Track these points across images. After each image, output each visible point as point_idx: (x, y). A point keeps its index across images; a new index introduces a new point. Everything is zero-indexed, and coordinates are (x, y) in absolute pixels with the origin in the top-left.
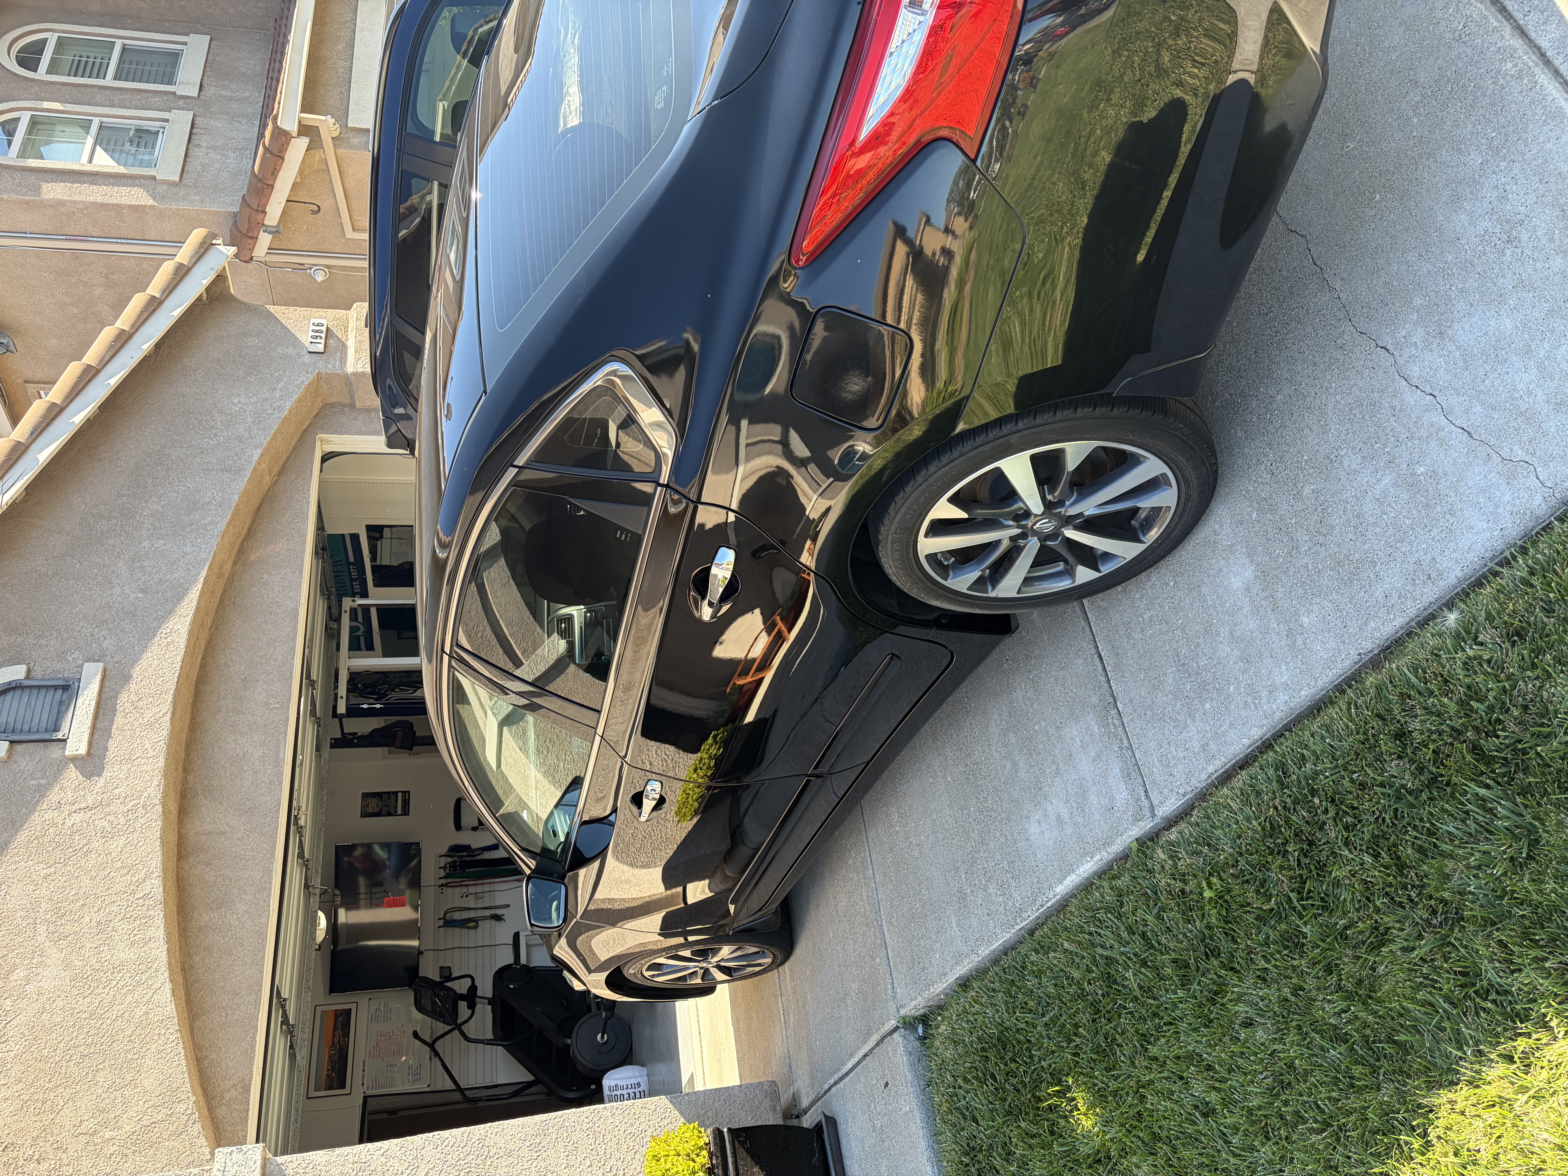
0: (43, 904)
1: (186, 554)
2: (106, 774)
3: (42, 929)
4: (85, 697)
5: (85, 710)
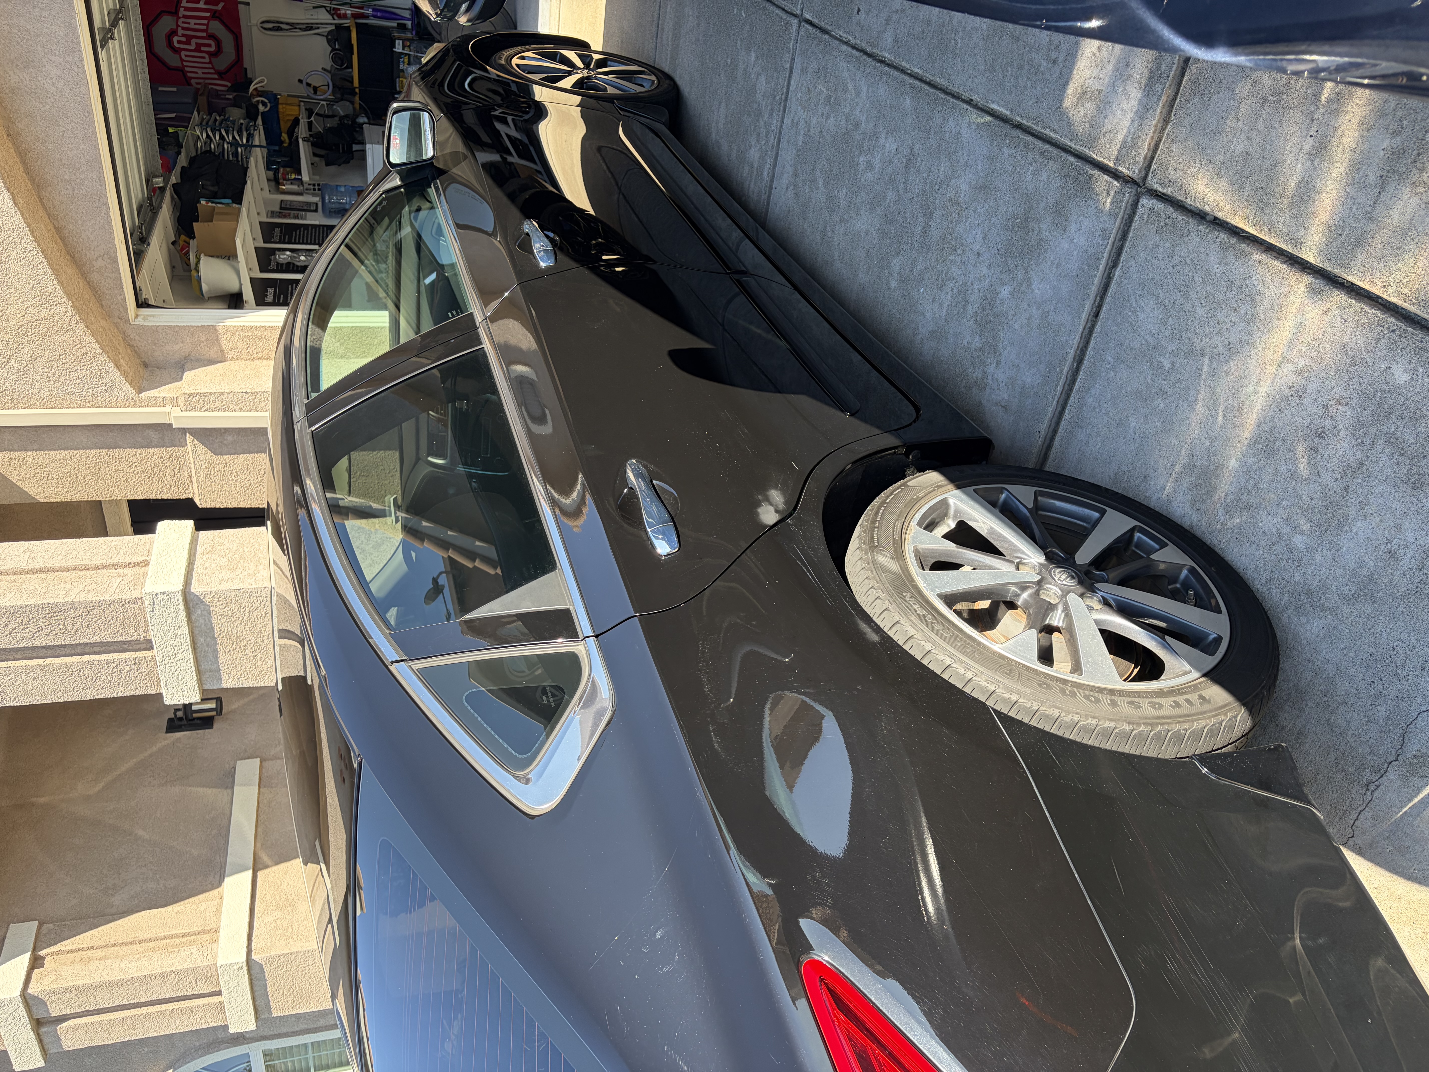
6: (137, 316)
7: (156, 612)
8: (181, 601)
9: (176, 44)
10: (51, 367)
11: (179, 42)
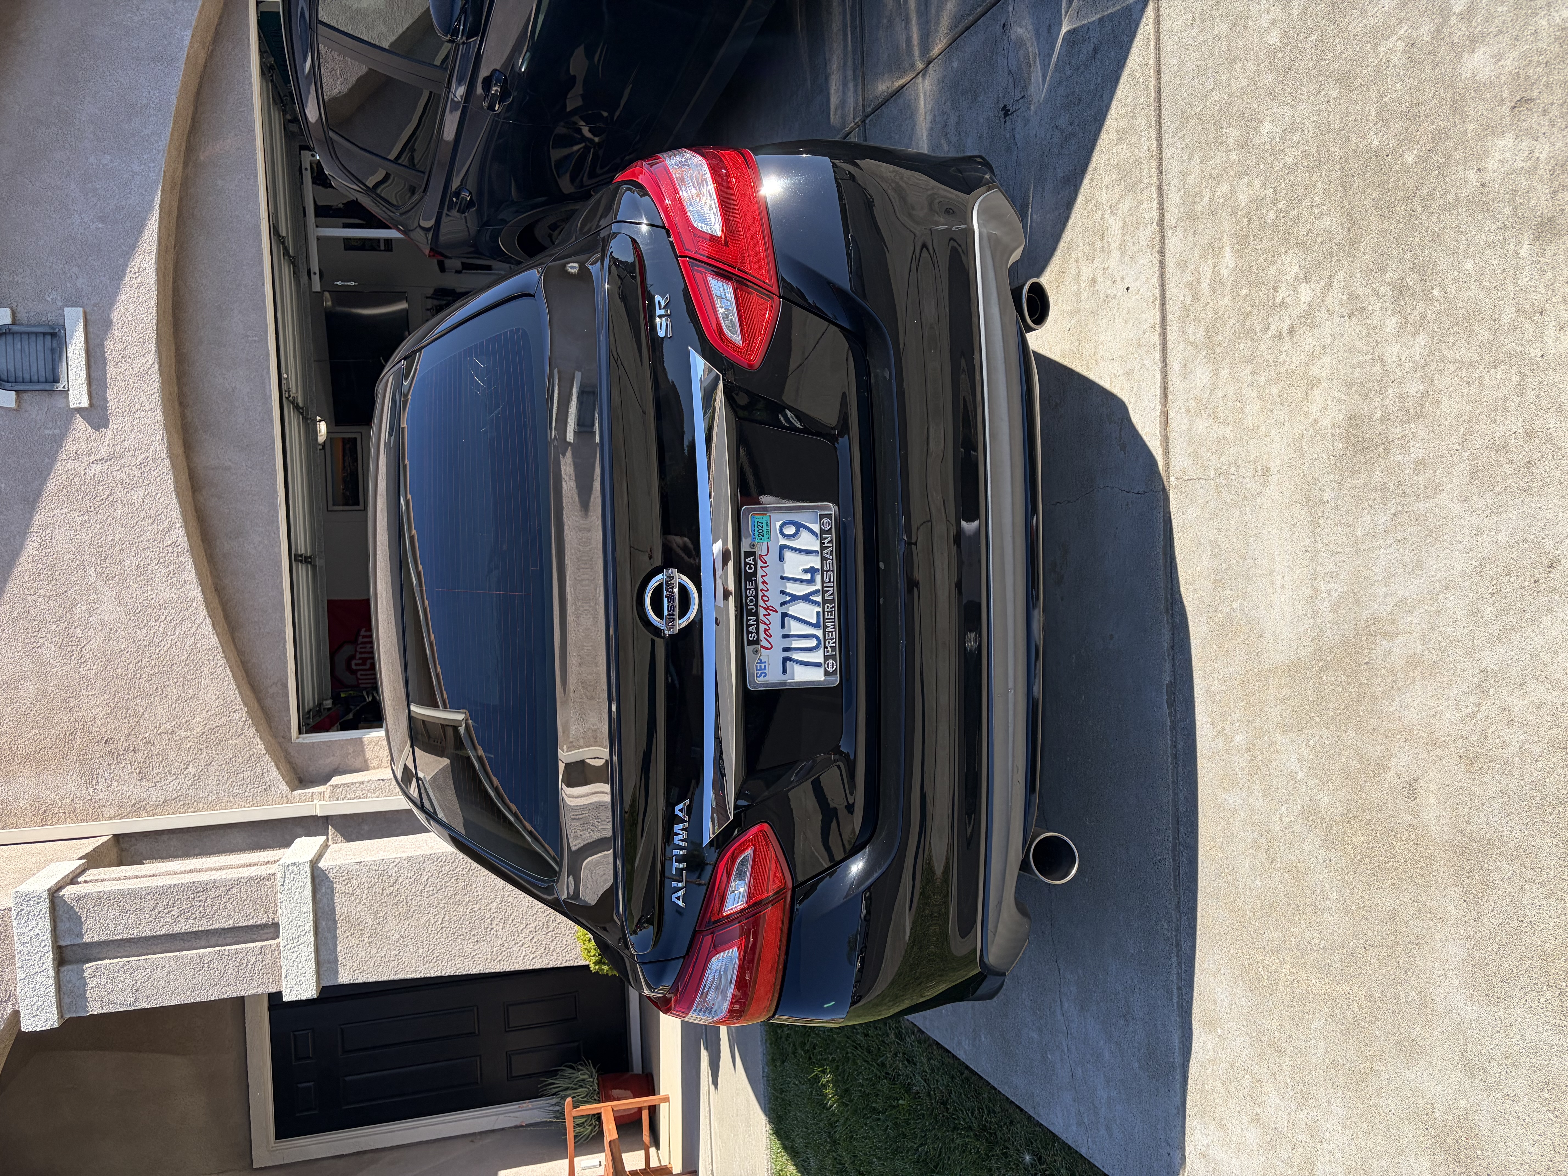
0: (86, 548)
1: (135, 173)
2: (112, 426)
3: (91, 570)
4: (73, 347)
5: (77, 361)
6: (298, 738)
7: (286, 886)
8: (309, 873)
9: (354, 667)
10: (222, 770)
11: (356, 665)
